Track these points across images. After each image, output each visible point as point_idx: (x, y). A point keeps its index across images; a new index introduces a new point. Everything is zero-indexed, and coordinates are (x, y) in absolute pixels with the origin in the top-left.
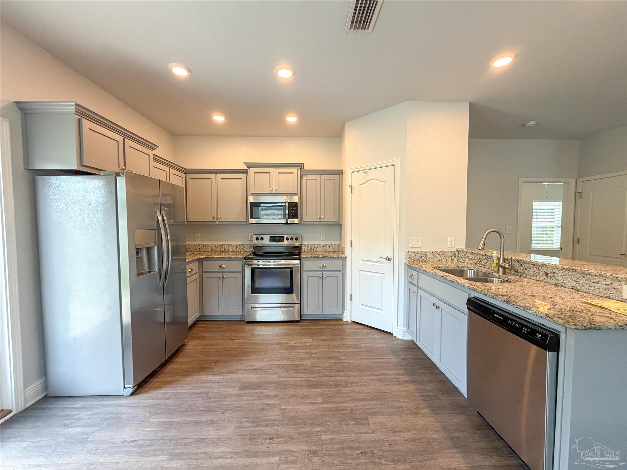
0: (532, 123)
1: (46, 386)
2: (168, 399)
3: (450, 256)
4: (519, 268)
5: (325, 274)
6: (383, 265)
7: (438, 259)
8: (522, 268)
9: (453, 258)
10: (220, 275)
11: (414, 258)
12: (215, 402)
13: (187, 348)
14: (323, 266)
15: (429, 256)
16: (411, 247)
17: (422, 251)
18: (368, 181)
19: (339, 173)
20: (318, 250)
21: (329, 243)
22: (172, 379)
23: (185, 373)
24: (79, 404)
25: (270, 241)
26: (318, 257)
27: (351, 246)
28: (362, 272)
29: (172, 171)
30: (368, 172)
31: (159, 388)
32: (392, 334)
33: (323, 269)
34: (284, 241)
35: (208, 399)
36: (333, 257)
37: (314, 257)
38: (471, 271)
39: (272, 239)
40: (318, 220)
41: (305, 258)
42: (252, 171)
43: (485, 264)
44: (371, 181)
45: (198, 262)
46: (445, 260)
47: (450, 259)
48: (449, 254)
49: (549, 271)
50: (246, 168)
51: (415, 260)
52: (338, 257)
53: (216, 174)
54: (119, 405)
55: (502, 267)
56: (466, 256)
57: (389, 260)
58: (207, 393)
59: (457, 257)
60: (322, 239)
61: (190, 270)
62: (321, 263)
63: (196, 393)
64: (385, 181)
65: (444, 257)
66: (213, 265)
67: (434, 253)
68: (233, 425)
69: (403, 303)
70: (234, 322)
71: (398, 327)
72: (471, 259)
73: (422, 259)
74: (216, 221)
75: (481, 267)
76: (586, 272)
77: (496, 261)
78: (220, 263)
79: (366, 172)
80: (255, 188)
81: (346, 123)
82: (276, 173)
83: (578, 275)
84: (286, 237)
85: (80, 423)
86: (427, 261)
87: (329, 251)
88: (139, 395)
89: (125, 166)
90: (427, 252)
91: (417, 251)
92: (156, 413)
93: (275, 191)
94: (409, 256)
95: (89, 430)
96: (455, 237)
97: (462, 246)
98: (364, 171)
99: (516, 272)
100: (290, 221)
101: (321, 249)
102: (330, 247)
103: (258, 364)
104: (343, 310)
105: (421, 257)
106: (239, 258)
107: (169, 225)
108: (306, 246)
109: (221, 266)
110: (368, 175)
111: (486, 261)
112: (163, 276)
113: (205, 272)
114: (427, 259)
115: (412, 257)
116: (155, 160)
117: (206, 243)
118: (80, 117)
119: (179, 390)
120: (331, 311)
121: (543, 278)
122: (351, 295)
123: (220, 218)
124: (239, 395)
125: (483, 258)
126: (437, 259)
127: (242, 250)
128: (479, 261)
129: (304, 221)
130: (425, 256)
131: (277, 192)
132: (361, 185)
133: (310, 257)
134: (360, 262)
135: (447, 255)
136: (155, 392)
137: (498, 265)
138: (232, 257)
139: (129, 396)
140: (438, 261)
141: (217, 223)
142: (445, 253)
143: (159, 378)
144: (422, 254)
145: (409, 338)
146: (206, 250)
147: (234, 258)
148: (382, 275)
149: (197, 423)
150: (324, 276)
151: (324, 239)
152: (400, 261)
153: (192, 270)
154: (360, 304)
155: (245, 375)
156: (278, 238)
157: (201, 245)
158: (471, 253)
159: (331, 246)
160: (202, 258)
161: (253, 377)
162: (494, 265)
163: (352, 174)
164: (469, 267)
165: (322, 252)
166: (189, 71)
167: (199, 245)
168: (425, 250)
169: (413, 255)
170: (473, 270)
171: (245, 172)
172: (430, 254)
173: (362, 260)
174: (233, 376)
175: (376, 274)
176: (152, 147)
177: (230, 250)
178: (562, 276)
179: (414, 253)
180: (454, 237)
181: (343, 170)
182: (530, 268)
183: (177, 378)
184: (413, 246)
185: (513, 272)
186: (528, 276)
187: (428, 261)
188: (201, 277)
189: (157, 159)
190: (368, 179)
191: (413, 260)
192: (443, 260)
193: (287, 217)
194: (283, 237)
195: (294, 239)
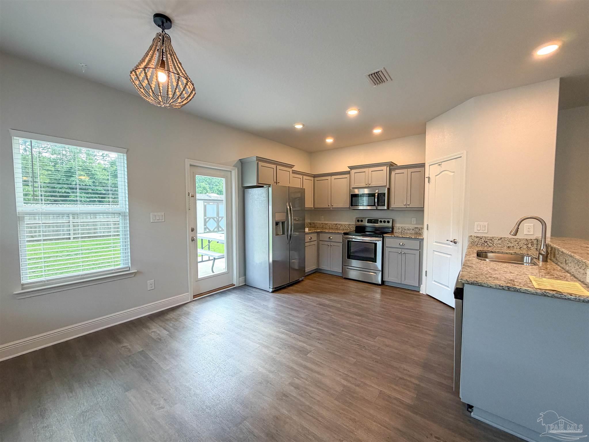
1: (245, 280)
2: (285, 298)
3: (525, 244)
5: (404, 251)
6: (450, 246)
7: (509, 245)
9: (530, 246)
10: (329, 243)
11: (477, 242)
12: (302, 305)
13: (303, 282)
14: (402, 244)
15: (496, 242)
16: (475, 232)
17: (487, 236)
18: (441, 172)
19: (423, 166)
20: (408, 232)
21: (419, 226)
22: (290, 292)
23: (297, 292)
24: (254, 290)
25: (368, 223)
26: (398, 237)
27: (428, 229)
28: (436, 253)
29: (305, 177)
30: (441, 164)
31: (283, 293)
33: (402, 247)
34: (378, 223)
35: (301, 303)
36: (411, 238)
38: (529, 258)
39: (370, 221)
40: (405, 207)
41: (387, 236)
42: (353, 171)
44: (444, 172)
45: (316, 234)
46: (518, 247)
48: (524, 242)
50: (349, 170)
51: (479, 244)
52: (416, 238)
53: (331, 176)
54: (266, 294)
57: (455, 243)
58: (302, 301)
60: (413, 223)
61: (310, 238)
62: (401, 241)
63: (297, 300)
64: (454, 172)
65: (517, 245)
66: (325, 237)
67: (502, 239)
68: (305, 314)
70: (335, 276)
73: (487, 244)
74: (330, 208)
78: (329, 235)
80: (355, 183)
81: (427, 123)
82: (370, 172)
84: (379, 220)
85: (253, 295)
86: (493, 246)
87: (418, 234)
88: (274, 294)
89: (276, 180)
90: (493, 238)
91: (481, 236)
92: (278, 301)
94: (472, 240)
95: (255, 298)
96: (534, 225)
98: (438, 164)
100: (379, 208)
101: (411, 232)
102: (419, 230)
103: (333, 298)
104: (420, 283)
105: (486, 242)
106: (341, 233)
107: (293, 211)
108: (397, 228)
109: (329, 238)
110: (441, 167)
112: (289, 237)
113: (320, 241)
114: (494, 244)
115: (475, 241)
116: (293, 173)
117: (327, 222)
118: (258, 162)
119: (290, 297)
120: (410, 282)
122: (426, 271)
123: (332, 206)
124: (315, 306)
126: (507, 246)
127: (349, 229)
129: (392, 208)
130: (491, 241)
131: (370, 186)
132: (436, 176)
134: (434, 244)
135: (520, 243)
136: (281, 294)
138: (336, 232)
139: (270, 292)
140: (509, 247)
141: (331, 209)
142: (518, 240)
143: (285, 290)
144: (487, 239)
146: (326, 227)
147: (337, 233)
148: (449, 256)
149: (292, 309)
150: (403, 253)
151: (415, 223)
152: (464, 244)
153: (311, 238)
154: (433, 280)
155: (324, 300)
156: (374, 221)
157: (323, 224)
160: (319, 232)
161: (327, 302)
163: (429, 167)
164: (529, 254)
165: (412, 234)
167: (322, 223)
168: (491, 236)
170: (530, 258)
171: (348, 173)
172: (498, 240)
173: (436, 242)
174: (318, 299)
175: (445, 254)
176: (291, 166)
177: (341, 228)
181: (426, 163)
184: (478, 231)
187: (495, 247)
188: (318, 244)
189: (294, 172)
190: (441, 171)
191: (476, 244)
192: (515, 247)
193: (376, 204)
194: (378, 220)
195: (386, 222)
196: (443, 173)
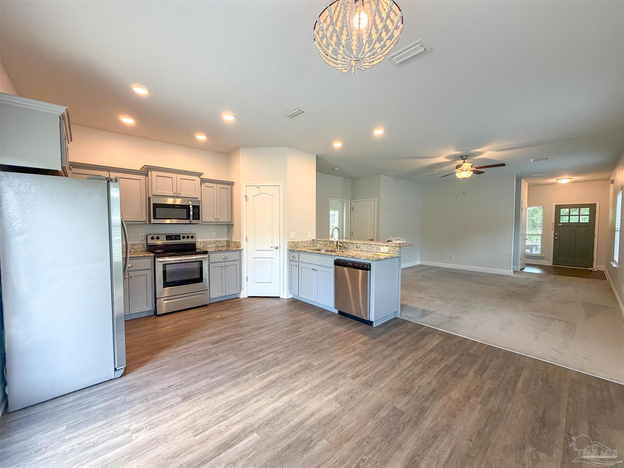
0: (337, 169)
4: (346, 246)
5: (227, 264)
6: (273, 252)
8: (347, 246)
9: (311, 244)
14: (225, 258)
15: (299, 244)
17: (296, 241)
18: (260, 194)
19: (231, 184)
21: (219, 239)
25: (167, 240)
27: (247, 241)
28: (256, 259)
30: (260, 187)
32: (279, 297)
33: (225, 260)
34: (180, 239)
36: (233, 250)
37: (219, 250)
39: (169, 238)
40: (215, 221)
41: (211, 252)
42: (154, 173)
43: (329, 246)
44: (263, 194)
47: (309, 245)
48: (309, 242)
49: (358, 245)
55: (339, 246)
56: (318, 243)
57: (277, 248)
59: (312, 244)
60: (213, 237)
62: (224, 255)
64: (272, 196)
67: (301, 242)
69: (286, 276)
71: (284, 291)
72: (321, 244)
73: (296, 246)
75: (327, 247)
76: (371, 244)
77: (335, 243)
79: (258, 187)
80: (157, 190)
81: (240, 148)
82: (179, 179)
83: (368, 245)
84: (182, 236)
88: (128, 375)
91: (294, 241)
93: (178, 195)
94: (289, 245)
97: (314, 238)
98: (257, 187)
99: (345, 248)
100: (194, 222)
104: (240, 290)
106: (148, 256)
108: (200, 243)
110: (260, 190)
111: (329, 244)
114: (299, 246)
118: (61, 119)
120: (230, 292)
121: (356, 249)
122: (247, 277)
125: (328, 243)
128: (326, 245)
129: (203, 222)
130: (297, 244)
131: (180, 196)
132: (254, 196)
133: (216, 251)
134: (255, 252)
137: (337, 245)
139: (121, 377)
142: (307, 242)
145: (291, 296)
147: (142, 256)
148: (272, 259)
150: (227, 266)
151: (215, 237)
152: (284, 248)
154: (255, 282)
156: (174, 237)
158: (321, 241)
159: (220, 242)
162: (335, 245)
163: (245, 187)
166: (150, 92)
168: (298, 241)
169: (292, 244)
171: (145, 174)
173: (256, 250)
175: (267, 259)
178: (363, 247)
179: (292, 242)
180: (310, 232)
181: (234, 182)
182: (350, 245)
183: (146, 358)
184: (291, 239)
185: (343, 248)
186: (350, 249)
191: (292, 247)
193: (191, 217)
194: (180, 236)
195: (190, 237)
196: (261, 195)
